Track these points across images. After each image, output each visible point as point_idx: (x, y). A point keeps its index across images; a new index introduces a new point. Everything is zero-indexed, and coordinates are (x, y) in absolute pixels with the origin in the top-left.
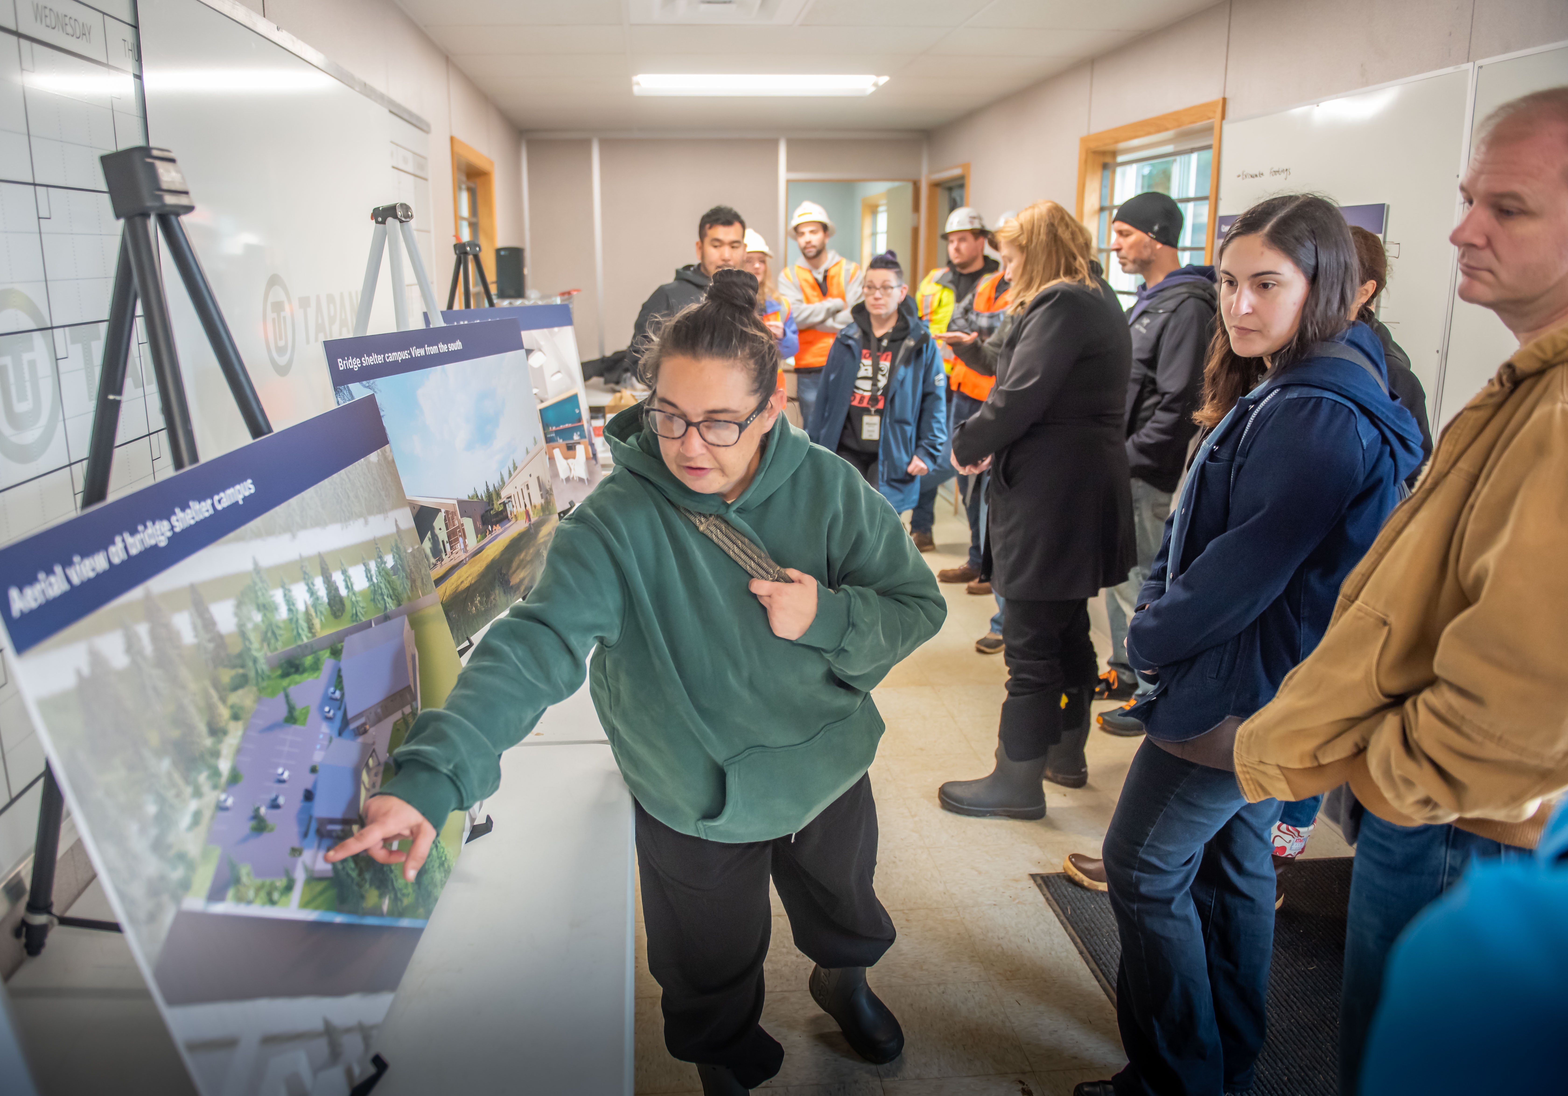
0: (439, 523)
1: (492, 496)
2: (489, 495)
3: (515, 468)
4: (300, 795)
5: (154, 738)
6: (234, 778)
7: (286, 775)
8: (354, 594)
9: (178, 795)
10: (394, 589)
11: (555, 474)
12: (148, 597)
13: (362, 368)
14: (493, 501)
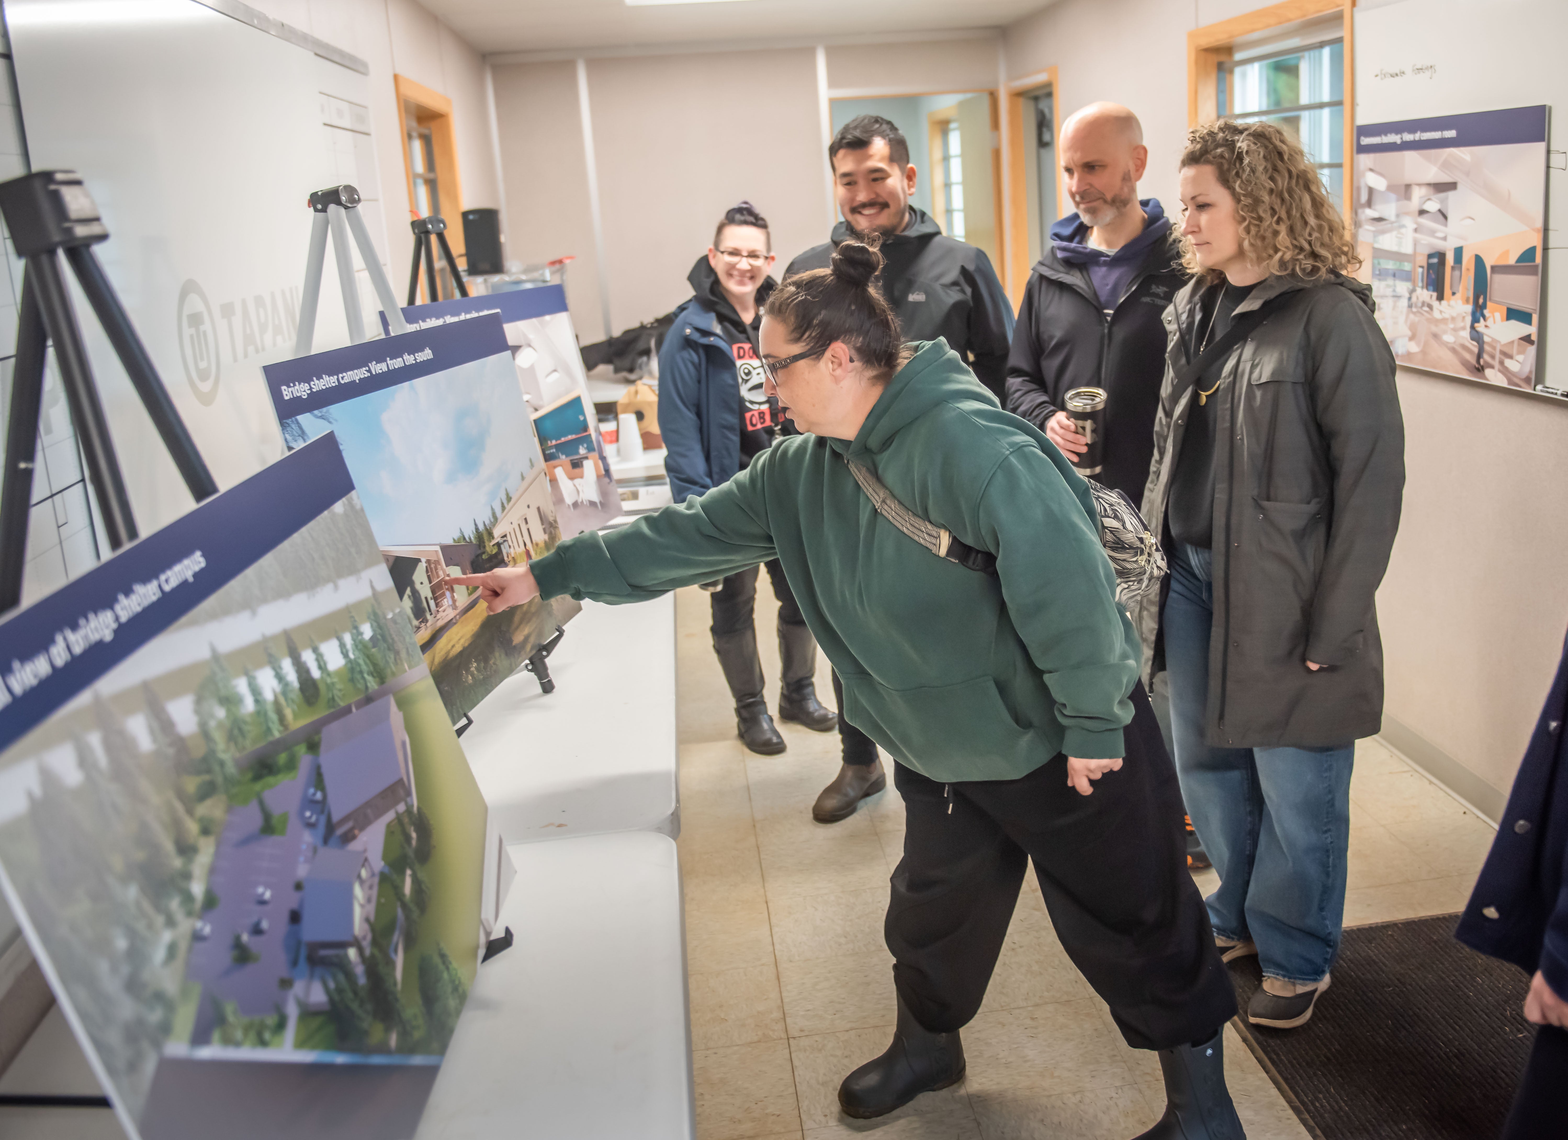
0: (419, 576)
1: (483, 536)
2: (479, 536)
3: (509, 499)
4: (285, 917)
5: (117, 863)
6: (210, 902)
7: (268, 895)
8: (329, 674)
9: (150, 926)
10: (375, 665)
11: (559, 500)
12: (97, 700)
13: (312, 395)
14: (484, 542)
